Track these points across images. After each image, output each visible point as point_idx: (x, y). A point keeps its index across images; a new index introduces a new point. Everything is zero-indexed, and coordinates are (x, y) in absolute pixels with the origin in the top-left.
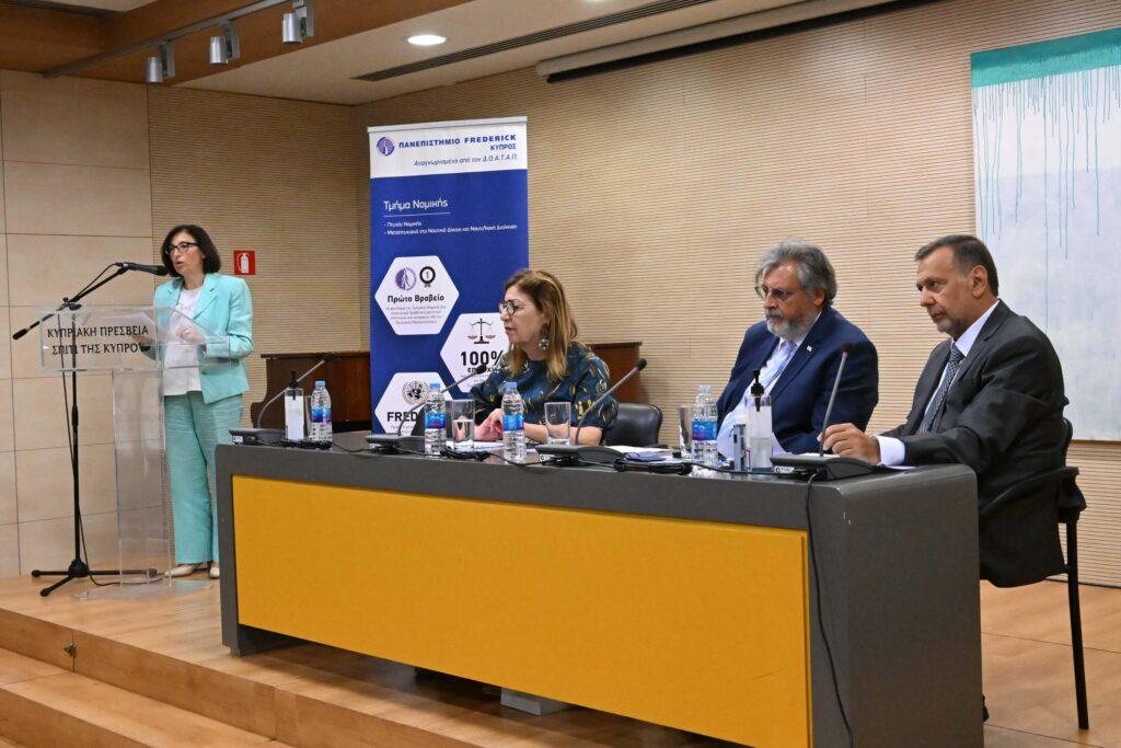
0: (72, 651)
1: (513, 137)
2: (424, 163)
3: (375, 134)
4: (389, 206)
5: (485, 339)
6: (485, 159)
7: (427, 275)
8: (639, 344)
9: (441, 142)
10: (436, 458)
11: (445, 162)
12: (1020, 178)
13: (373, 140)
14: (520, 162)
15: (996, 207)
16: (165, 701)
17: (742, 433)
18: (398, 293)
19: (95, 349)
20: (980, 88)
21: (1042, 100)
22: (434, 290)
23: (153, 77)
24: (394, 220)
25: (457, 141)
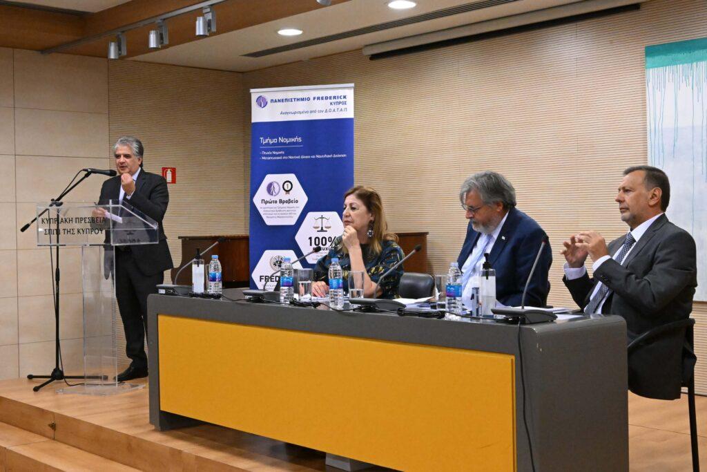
0: (53, 426)
1: (345, 97)
2: (287, 113)
3: (255, 93)
4: (264, 141)
5: (324, 229)
6: (326, 111)
7: (287, 186)
8: (427, 233)
9: (298, 100)
10: (287, 306)
11: (300, 113)
12: (676, 130)
13: (254, 98)
14: (349, 113)
15: (661, 148)
16: (112, 459)
17: (477, 293)
18: (268, 197)
19: (72, 231)
20: (651, 70)
21: (691, 78)
22: (291, 196)
23: (112, 55)
24: (266, 150)
25: (308, 99)
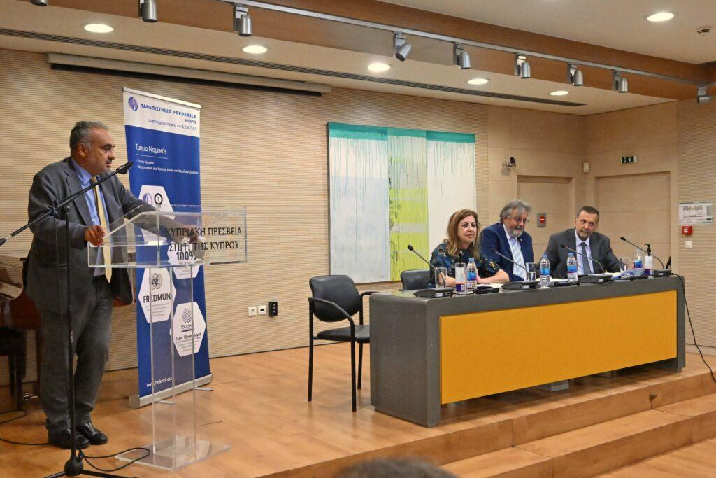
1: (195, 116)
2: (153, 121)
3: (129, 93)
4: (138, 148)
6: (182, 127)
7: (158, 199)
9: (162, 110)
11: (164, 124)
12: (347, 178)
13: (126, 97)
14: (197, 133)
19: (204, 245)
20: (333, 138)
21: (355, 147)
24: (141, 158)
25: (170, 111)
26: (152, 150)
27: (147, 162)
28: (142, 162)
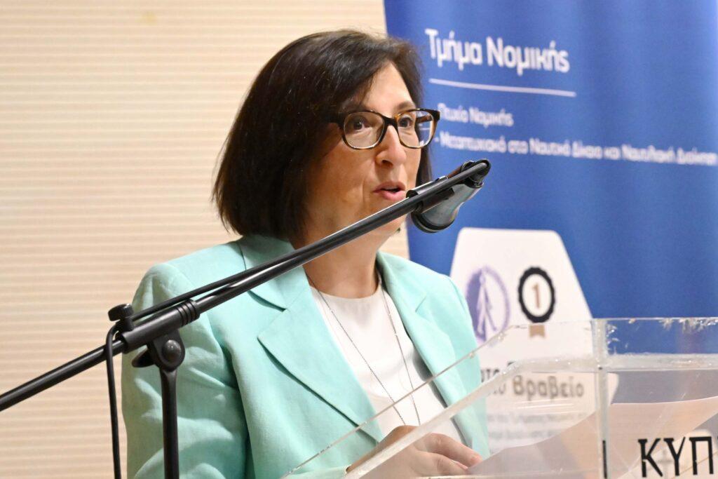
26: (500, 53)
27: (478, 116)
28: (458, 115)
